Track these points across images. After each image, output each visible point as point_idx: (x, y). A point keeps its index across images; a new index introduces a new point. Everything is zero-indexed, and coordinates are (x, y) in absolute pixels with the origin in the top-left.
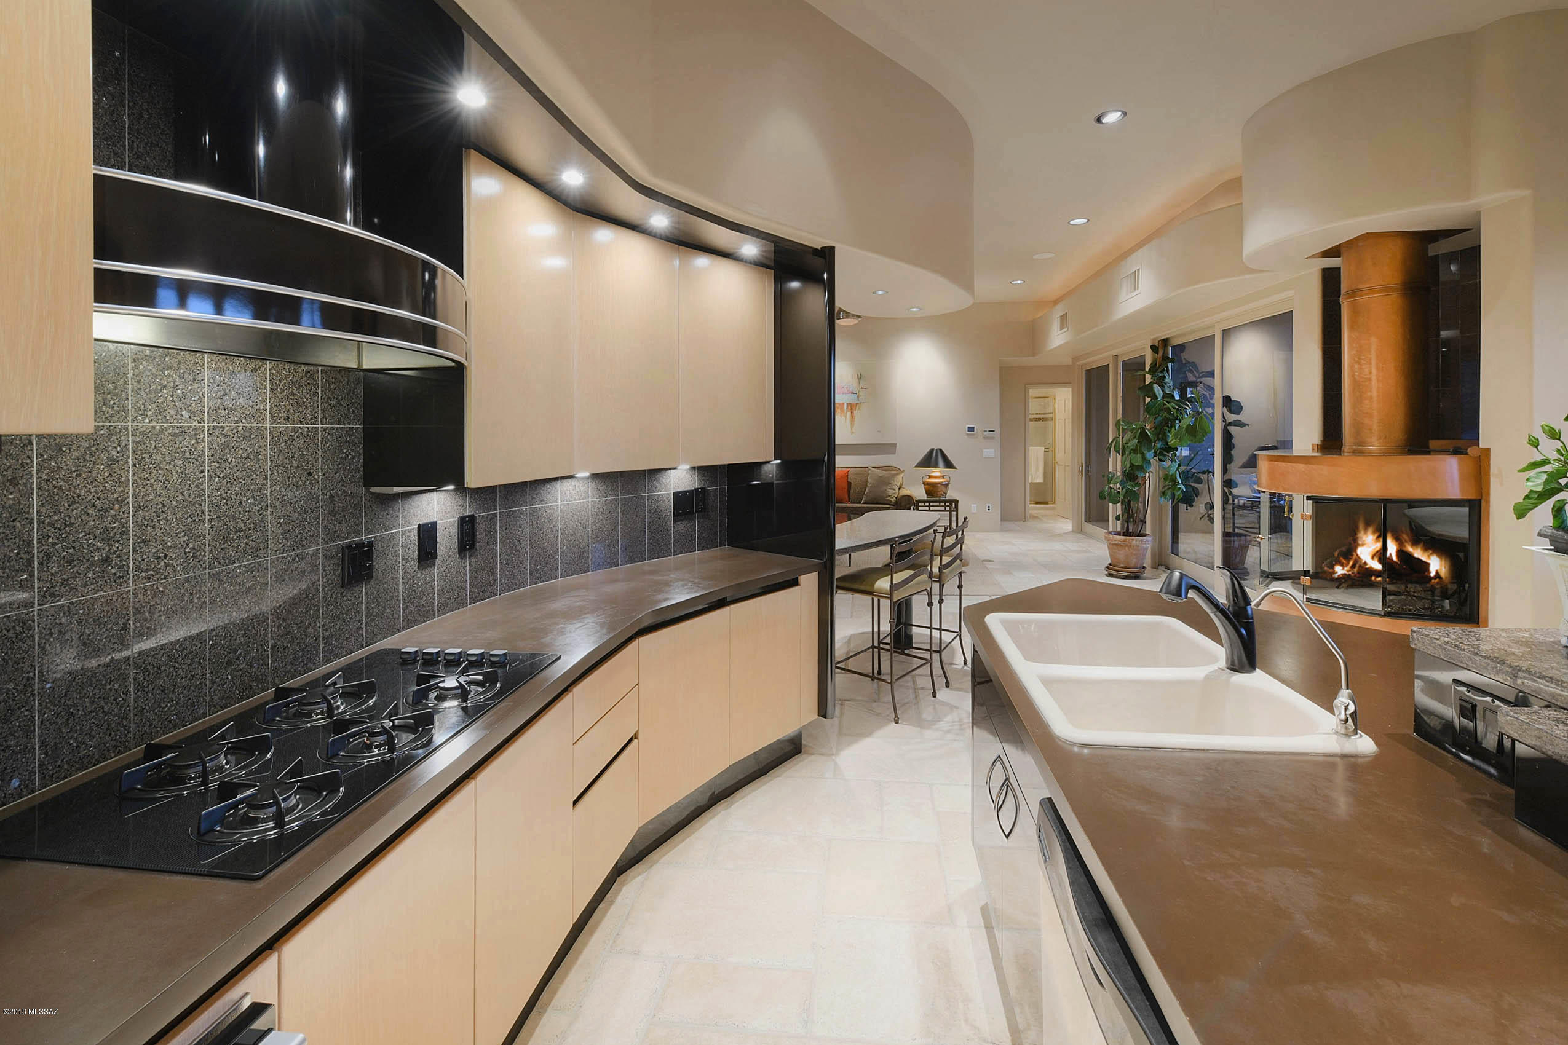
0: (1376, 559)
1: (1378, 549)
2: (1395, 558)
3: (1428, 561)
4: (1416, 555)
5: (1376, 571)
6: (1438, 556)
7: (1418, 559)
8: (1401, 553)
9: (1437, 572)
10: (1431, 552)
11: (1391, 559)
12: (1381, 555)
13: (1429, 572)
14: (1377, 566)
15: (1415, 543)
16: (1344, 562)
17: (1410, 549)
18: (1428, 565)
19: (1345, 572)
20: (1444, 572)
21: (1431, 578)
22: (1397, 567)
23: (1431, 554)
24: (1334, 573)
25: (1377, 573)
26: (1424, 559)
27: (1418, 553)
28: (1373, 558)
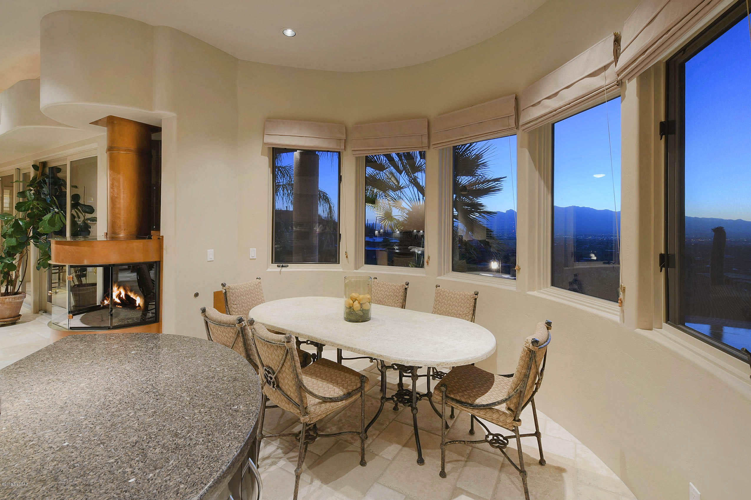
0: (118, 298)
1: (118, 293)
2: (124, 298)
3: (136, 299)
4: (131, 297)
5: (118, 303)
6: (139, 297)
7: (132, 298)
8: (126, 295)
9: (139, 304)
10: (137, 295)
11: (122, 298)
12: (119, 296)
13: (136, 304)
14: (118, 301)
15: (131, 291)
16: (107, 299)
17: (129, 294)
18: (136, 301)
19: (108, 303)
20: (142, 304)
21: (137, 307)
22: (125, 301)
23: (137, 296)
24: (104, 303)
25: (119, 304)
26: (134, 298)
27: (132, 295)
28: (116, 297)
